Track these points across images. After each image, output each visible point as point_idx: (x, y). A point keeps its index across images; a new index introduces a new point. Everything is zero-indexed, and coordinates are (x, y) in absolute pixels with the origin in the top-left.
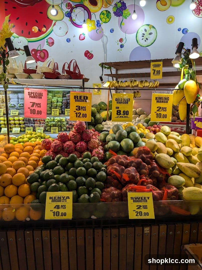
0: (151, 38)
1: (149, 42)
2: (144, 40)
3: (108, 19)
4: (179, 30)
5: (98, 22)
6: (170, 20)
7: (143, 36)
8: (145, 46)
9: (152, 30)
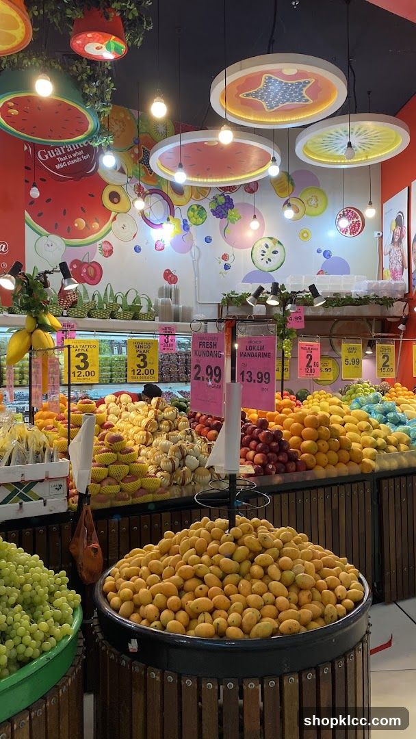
0: (276, 260)
1: (272, 265)
2: (264, 261)
3: (201, 220)
4: (319, 251)
5: (185, 221)
6: (305, 235)
7: (263, 255)
8: (267, 270)
9: (278, 247)
